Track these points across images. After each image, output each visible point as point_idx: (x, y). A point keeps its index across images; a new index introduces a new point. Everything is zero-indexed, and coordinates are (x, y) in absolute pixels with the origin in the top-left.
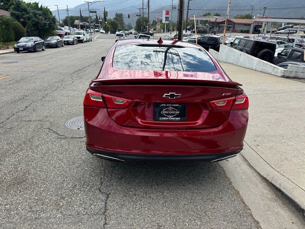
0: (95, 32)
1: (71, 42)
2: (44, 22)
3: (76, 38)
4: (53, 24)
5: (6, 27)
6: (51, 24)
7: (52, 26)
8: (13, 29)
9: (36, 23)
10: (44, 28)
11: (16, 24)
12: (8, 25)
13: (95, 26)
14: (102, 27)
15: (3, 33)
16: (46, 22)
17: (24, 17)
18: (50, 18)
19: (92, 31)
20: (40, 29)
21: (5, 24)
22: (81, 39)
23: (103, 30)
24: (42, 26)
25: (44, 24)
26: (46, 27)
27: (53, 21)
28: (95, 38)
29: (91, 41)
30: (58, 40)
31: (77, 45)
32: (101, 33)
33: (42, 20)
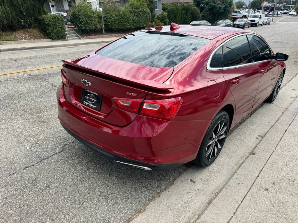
0: (282, 14)
1: (241, 26)
2: (219, 6)
3: (249, 21)
4: (228, 7)
5: (185, 12)
6: (226, 8)
7: (227, 9)
8: (191, 14)
9: (212, 8)
10: (219, 12)
11: (195, 9)
12: (187, 10)
13: (284, 6)
14: (295, 8)
15: (182, 17)
16: (222, 6)
17: (203, 2)
18: (227, 2)
19: (279, 13)
20: (215, 12)
21: (185, 9)
22: (255, 22)
23: (294, 11)
24: (217, 10)
25: (220, 8)
26: (220, 11)
27: (229, 5)
28: (277, 21)
29: (269, 24)
30: (227, 24)
31: (248, 28)
32: (290, 15)
33: (219, 4)
